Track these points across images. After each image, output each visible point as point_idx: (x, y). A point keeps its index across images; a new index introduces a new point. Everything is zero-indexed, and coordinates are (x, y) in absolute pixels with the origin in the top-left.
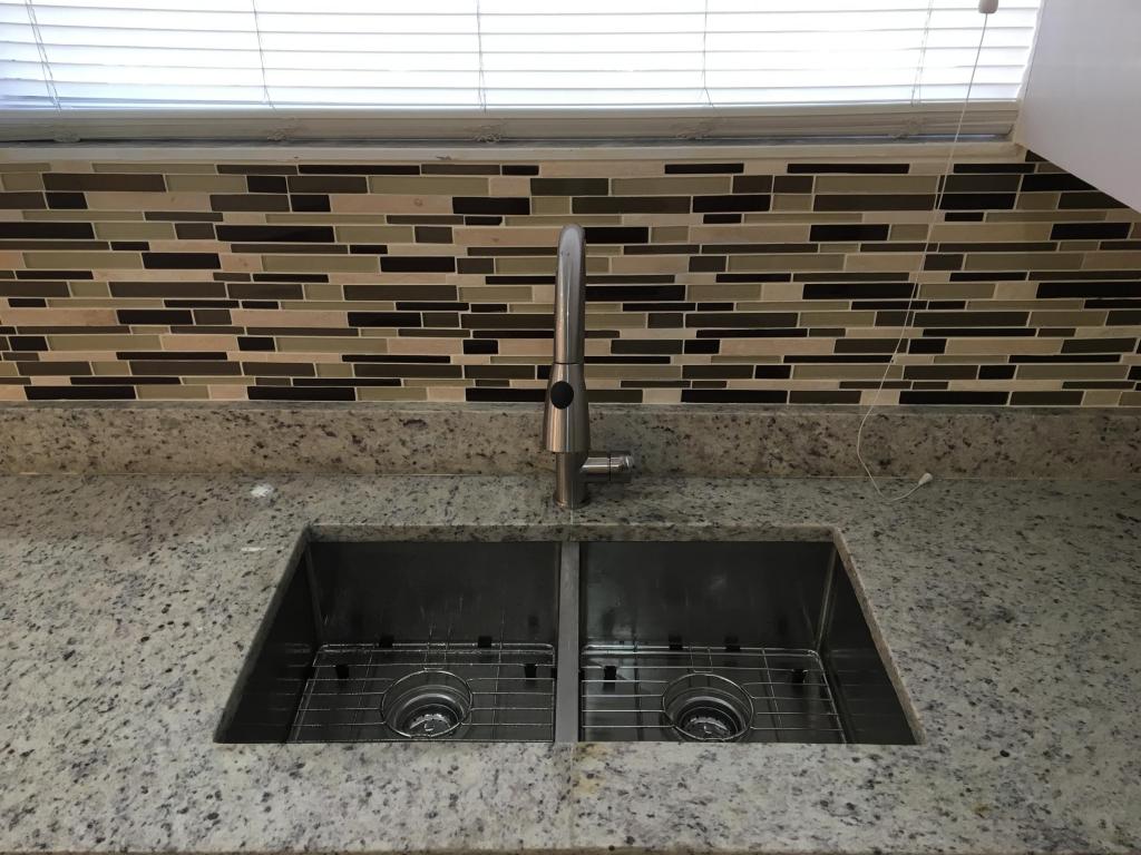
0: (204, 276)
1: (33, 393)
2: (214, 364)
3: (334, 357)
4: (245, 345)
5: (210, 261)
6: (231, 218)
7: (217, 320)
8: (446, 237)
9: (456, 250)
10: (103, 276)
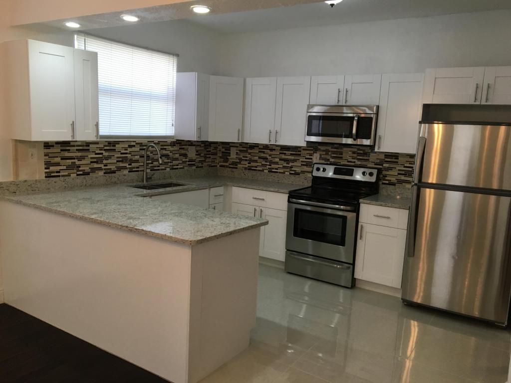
0: (101, 156)
1: (78, 175)
2: (100, 169)
3: (114, 167)
4: (105, 166)
5: (102, 154)
6: (105, 148)
7: (101, 162)
8: (127, 150)
9: (128, 152)
10: (90, 156)
